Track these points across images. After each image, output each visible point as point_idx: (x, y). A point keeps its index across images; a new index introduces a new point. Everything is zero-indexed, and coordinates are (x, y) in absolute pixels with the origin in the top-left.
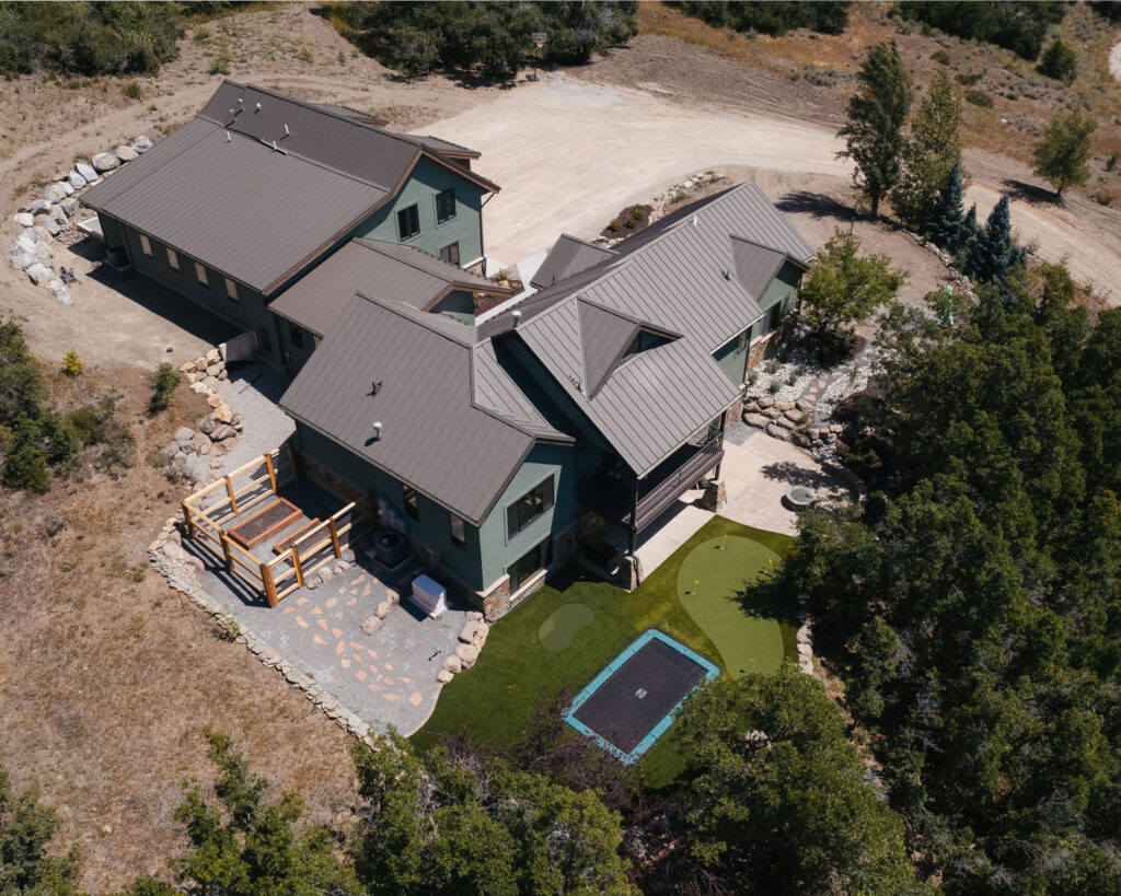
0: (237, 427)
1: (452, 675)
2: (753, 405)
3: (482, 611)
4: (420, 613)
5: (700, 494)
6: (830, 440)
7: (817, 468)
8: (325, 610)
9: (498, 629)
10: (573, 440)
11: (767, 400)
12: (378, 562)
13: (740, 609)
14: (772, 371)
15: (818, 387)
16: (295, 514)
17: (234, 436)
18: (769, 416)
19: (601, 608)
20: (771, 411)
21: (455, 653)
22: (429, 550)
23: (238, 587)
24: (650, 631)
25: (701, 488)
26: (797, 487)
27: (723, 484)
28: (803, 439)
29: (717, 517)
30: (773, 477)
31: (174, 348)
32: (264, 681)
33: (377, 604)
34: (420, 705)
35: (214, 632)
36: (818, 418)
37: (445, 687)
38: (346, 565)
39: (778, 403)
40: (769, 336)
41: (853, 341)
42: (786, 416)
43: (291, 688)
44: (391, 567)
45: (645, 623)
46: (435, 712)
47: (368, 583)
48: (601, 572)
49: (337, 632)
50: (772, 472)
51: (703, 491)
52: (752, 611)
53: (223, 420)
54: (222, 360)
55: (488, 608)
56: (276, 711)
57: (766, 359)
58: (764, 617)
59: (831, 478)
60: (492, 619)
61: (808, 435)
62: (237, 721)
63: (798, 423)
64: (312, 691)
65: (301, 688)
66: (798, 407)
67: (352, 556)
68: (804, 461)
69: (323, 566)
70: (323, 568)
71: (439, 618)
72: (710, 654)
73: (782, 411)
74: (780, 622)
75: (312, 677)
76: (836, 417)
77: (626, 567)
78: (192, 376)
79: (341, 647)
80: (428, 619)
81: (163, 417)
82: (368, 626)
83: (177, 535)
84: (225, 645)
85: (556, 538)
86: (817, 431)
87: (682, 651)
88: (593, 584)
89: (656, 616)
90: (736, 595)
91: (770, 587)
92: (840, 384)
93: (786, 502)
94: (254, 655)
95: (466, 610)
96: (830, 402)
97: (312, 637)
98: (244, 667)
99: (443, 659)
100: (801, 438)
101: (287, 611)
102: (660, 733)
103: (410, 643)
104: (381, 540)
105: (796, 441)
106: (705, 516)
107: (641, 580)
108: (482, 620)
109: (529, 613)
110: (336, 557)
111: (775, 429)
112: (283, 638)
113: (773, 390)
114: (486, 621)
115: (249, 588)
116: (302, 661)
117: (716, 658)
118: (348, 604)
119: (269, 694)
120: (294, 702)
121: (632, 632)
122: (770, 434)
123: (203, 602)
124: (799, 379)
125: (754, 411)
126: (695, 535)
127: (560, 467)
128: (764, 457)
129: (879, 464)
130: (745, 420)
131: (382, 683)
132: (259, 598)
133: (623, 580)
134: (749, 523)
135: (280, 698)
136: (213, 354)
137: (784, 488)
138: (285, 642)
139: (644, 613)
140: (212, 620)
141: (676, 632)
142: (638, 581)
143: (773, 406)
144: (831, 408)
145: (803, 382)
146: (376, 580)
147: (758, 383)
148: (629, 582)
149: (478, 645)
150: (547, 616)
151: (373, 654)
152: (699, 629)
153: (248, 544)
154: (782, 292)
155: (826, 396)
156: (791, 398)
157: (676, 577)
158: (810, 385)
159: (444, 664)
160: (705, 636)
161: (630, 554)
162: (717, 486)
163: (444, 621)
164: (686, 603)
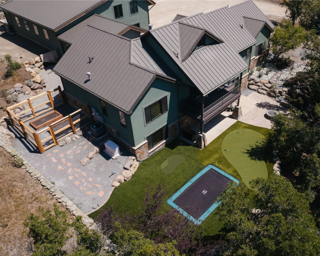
0: (43, 85)
1: (119, 184)
2: (252, 82)
3: (135, 156)
4: (108, 157)
5: (231, 113)
6: (283, 94)
7: (278, 104)
8: (66, 155)
9: (143, 164)
10: (175, 80)
11: (258, 80)
12: (92, 136)
13: (249, 157)
14: (259, 70)
15: (277, 76)
16: (59, 116)
17: (42, 88)
18: (258, 86)
19: (189, 156)
20: (259, 84)
21: (121, 174)
22: (113, 130)
23: (28, 145)
24: (209, 166)
25: (232, 111)
26: (270, 110)
27: (241, 107)
28: (272, 94)
29: (238, 122)
30: (260, 107)
31: (23, 57)
32: (31, 185)
33: (89, 153)
34: (103, 197)
35: (12, 163)
36: (277, 86)
37: (115, 189)
38: (78, 137)
39: (262, 81)
40: (258, 57)
41: (289, 62)
42: (265, 86)
43: (43, 188)
44: (97, 137)
45: (207, 162)
46: (109, 200)
47: (86, 144)
48: (189, 142)
49: (69, 164)
50: (260, 105)
51: (232, 112)
52: (254, 157)
53: (37, 81)
54: (41, 61)
55: (138, 155)
56: (34, 199)
57: (257, 66)
58: (259, 160)
59: (284, 107)
60: (140, 160)
61: (274, 92)
62: (13, 203)
63: (270, 88)
64: (52, 190)
65: (47, 188)
66: (270, 82)
67: (81, 133)
68: (272, 102)
69: (67, 137)
70: (68, 138)
71: (116, 159)
72: (235, 175)
73: (263, 84)
74: (266, 162)
75: (53, 183)
76: (285, 85)
77: (199, 140)
78: (27, 66)
79: (70, 171)
80: (111, 159)
81: (10, 79)
82: (83, 162)
83: (5, 123)
84: (15, 169)
85: (169, 126)
86: (278, 90)
87: (223, 174)
88: (186, 147)
89: (212, 159)
90: (247, 151)
91: (260, 148)
92: (286, 75)
93: (266, 116)
94: (29, 174)
95: (128, 156)
96: (282, 80)
97: (58, 166)
98: (23, 178)
99: (116, 176)
100: (271, 94)
101: (48, 155)
102: (213, 210)
103: (102, 169)
104: (93, 126)
105: (269, 95)
106: (233, 121)
107: (206, 145)
108: (135, 160)
109: (157, 158)
110: (74, 133)
111: (260, 91)
112: (44, 166)
113: (260, 76)
114: (137, 161)
115: (33, 146)
116: (50, 176)
117: (238, 177)
118: (76, 153)
119: (32, 191)
120: (43, 195)
121: (201, 166)
122: (259, 92)
123: (9, 151)
124: (269, 73)
125: (253, 84)
126: (229, 128)
127: (170, 93)
128: (256, 100)
129: (303, 102)
130: (249, 88)
131: (86, 187)
132: (37, 149)
133: (198, 146)
134: (251, 124)
135: (37, 193)
136: (37, 58)
137: (265, 111)
138: (45, 168)
139: (207, 158)
140: (13, 159)
141: (220, 166)
142: (205, 145)
143: (260, 82)
144: (283, 82)
145: (271, 74)
146: (90, 143)
147: (254, 74)
148: (201, 146)
149: (133, 171)
150: (165, 159)
151: (84, 174)
152: (231, 165)
153: (36, 128)
154: (263, 39)
155: (280, 79)
156: (267, 79)
157: (221, 144)
158: (274, 75)
159: (116, 179)
160: (234, 168)
161: (201, 133)
162: (238, 108)
163: (118, 160)
164: (225, 154)
